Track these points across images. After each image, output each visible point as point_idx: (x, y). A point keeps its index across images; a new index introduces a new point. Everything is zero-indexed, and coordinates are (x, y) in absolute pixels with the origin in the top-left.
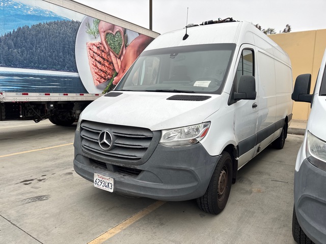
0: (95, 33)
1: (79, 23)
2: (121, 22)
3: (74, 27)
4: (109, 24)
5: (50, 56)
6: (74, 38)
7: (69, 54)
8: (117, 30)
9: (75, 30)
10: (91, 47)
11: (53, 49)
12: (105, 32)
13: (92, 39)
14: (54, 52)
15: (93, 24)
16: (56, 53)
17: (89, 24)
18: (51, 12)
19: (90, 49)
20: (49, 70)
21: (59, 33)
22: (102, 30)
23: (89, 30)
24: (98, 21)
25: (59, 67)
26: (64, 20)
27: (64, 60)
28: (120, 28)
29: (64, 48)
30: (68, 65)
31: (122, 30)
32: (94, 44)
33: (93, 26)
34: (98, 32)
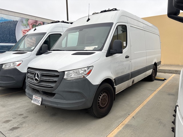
0: (26, 25)
1: (17, 22)
2: (41, 19)
3: (15, 23)
4: (34, 21)
5: (3, 37)
6: (15, 28)
7: (12, 35)
8: (39, 23)
9: (15, 24)
10: (25, 32)
11: (4, 34)
12: (32, 24)
13: (25, 28)
14: (4, 35)
15: (25, 21)
16: (5, 35)
17: (22, 21)
18: (2, 18)
19: (24, 33)
20: (2, 43)
21: (7, 27)
22: (30, 23)
23: (23, 24)
24: (28, 20)
25: (7, 41)
26: (9, 21)
27: (10, 38)
28: (41, 22)
29: (9, 33)
30: (12, 40)
31: (42, 23)
32: (26, 30)
33: (25, 22)
34: (28, 24)
